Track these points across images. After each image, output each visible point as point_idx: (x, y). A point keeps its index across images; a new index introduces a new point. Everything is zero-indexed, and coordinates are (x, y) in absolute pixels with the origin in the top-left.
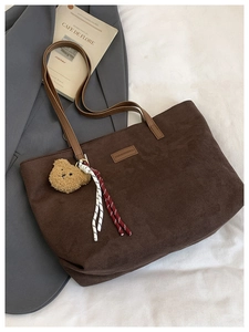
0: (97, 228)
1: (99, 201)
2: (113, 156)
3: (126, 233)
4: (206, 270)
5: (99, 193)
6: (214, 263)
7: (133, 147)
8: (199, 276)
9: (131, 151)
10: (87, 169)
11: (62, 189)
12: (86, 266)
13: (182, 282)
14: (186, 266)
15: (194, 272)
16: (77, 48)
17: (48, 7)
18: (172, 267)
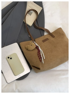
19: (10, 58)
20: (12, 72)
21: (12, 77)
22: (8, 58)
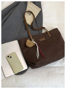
0: (38, 56)
1: (38, 50)
2: (40, 40)
3: (44, 58)
4: (58, 67)
5: (38, 48)
6: (60, 65)
7: (44, 38)
8: (57, 68)
9: (44, 39)
10: (35, 42)
11: (29, 46)
12: (36, 64)
13: (53, 69)
14: (54, 66)
15: (56, 67)
16: (32, 13)
17: (26, 2)
18: (51, 66)
19: (10, 57)
20: (10, 67)
21: (10, 72)
22: (8, 57)
